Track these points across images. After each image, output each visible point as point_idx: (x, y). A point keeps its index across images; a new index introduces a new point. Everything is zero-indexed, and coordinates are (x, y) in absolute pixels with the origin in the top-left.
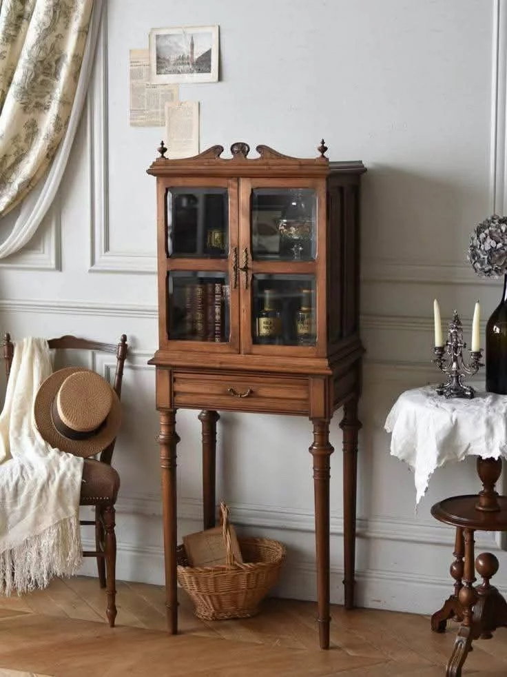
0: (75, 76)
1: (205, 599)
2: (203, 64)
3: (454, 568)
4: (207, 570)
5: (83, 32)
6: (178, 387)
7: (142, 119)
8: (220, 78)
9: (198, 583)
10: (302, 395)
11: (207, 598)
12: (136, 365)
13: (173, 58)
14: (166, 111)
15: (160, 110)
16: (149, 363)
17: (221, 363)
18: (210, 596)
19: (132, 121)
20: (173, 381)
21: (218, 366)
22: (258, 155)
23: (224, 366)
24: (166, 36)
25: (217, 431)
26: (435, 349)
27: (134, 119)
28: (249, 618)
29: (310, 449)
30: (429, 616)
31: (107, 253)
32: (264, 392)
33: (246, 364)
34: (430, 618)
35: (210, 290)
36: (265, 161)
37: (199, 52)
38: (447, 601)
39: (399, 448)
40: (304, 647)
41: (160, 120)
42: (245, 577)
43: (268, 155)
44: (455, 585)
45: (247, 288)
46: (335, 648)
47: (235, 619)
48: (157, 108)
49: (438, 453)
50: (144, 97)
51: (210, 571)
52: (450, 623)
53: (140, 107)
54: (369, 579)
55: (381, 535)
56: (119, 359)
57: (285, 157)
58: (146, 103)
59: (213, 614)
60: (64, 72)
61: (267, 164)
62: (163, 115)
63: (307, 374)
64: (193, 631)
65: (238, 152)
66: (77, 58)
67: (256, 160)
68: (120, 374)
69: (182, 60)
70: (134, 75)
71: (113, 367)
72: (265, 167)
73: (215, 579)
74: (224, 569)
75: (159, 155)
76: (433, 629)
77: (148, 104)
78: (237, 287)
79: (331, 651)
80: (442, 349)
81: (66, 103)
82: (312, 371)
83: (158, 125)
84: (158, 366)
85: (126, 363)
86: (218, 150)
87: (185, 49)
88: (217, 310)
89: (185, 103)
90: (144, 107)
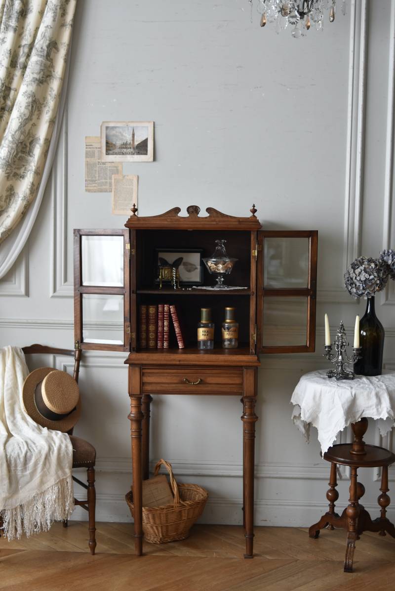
0: (45, 154)
1: (158, 530)
2: (142, 148)
3: (330, 494)
4: (161, 508)
5: (52, 122)
6: (146, 379)
7: (95, 186)
8: (155, 159)
9: (154, 518)
10: (237, 381)
11: (154, 528)
12: (87, 364)
13: (119, 143)
14: (113, 181)
15: (108, 181)
16: (125, 363)
17: (180, 361)
18: (162, 527)
19: (87, 188)
20: (142, 375)
21: (178, 363)
22: (207, 215)
23: (182, 363)
24: (113, 128)
26: (326, 347)
27: (88, 186)
28: (184, 539)
29: (242, 417)
30: (307, 528)
31: (66, 284)
32: (210, 380)
34: (308, 531)
35: (160, 309)
36: (213, 219)
37: (138, 140)
38: (323, 517)
39: (307, 415)
40: (235, 557)
41: (108, 187)
42: (186, 511)
43: (215, 214)
44: (329, 505)
46: (257, 555)
47: (175, 541)
48: (105, 179)
49: (345, 417)
50: (96, 170)
51: (164, 509)
52: (322, 531)
53: (92, 178)
55: (268, 475)
56: (76, 360)
57: (227, 216)
58: (97, 175)
59: (161, 539)
60: (37, 151)
61: (214, 221)
62: (111, 184)
63: (242, 367)
64: (152, 552)
65: (192, 212)
66: (47, 141)
67: (206, 218)
68: (77, 371)
69: (125, 146)
70: (88, 155)
71: (71, 366)
72: (215, 223)
73: (167, 515)
74: (173, 507)
76: (311, 536)
77: (99, 177)
79: (255, 558)
80: (330, 347)
81: (38, 173)
83: (106, 191)
84: (130, 365)
85: (81, 364)
86: (177, 210)
87: (128, 138)
88: (166, 323)
89: (128, 176)
90: (96, 177)
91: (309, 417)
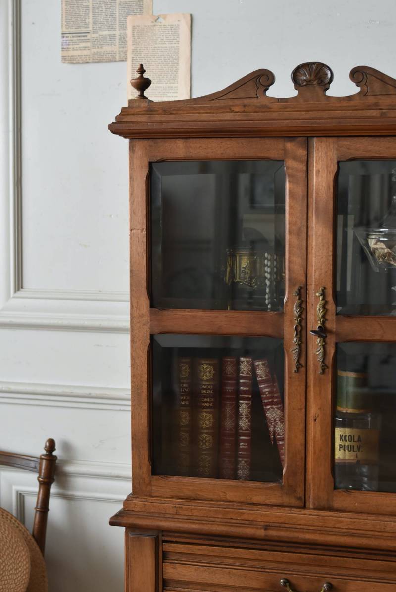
6: (172, 571)
7: (85, 48)
14: (129, 31)
15: (117, 32)
16: (114, 522)
17: (267, 527)
19: (65, 54)
20: (161, 558)
21: (261, 533)
22: (353, 89)
23: (273, 533)
27: (68, 50)
31: (19, 294)
33: (322, 532)
35: (230, 369)
36: (371, 100)
41: (116, 49)
43: (377, 86)
45: (323, 372)
48: (111, 28)
50: (87, 7)
53: (79, 27)
56: (41, 483)
58: (90, 20)
61: (376, 106)
62: (123, 40)
65: (309, 82)
67: (350, 98)
68: (44, 508)
72: (375, 113)
75: (135, 94)
77: (94, 23)
78: (303, 369)
83: (112, 60)
84: (131, 529)
85: (54, 489)
86: (263, 78)
88: (244, 409)
89: (165, 17)
90: (86, 25)
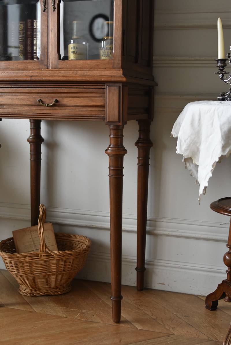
1: (23, 279)
3: (227, 257)
4: (23, 255)
9: (17, 267)
11: (25, 278)
18: (27, 277)
21: (29, 79)
23: (34, 78)
25: (42, 151)
26: (217, 61)
28: (60, 295)
29: (107, 150)
30: (203, 296)
32: (67, 100)
34: (204, 299)
35: (29, 25)
38: (219, 285)
39: (184, 147)
40: (100, 321)
42: (54, 262)
44: (227, 271)
45: (54, 11)
46: (126, 322)
47: (49, 295)
49: (223, 142)
51: (26, 256)
52: (221, 303)
54: (155, 267)
59: (31, 291)
73: (30, 263)
74: (37, 255)
76: (207, 307)
79: (122, 325)
80: (223, 61)
82: (109, 79)
91: (186, 150)
